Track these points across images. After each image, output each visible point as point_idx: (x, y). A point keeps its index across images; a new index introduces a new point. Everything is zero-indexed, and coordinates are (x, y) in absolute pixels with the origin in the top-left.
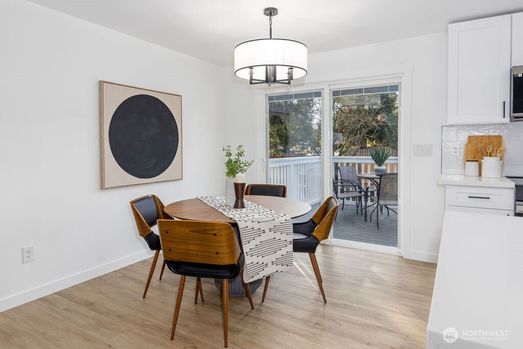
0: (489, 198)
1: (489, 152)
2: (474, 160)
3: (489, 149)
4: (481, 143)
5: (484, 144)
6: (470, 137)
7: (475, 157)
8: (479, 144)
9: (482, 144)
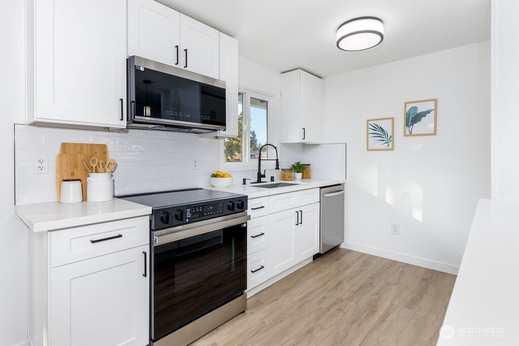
0: (120, 236)
1: (94, 166)
2: (72, 178)
3: (94, 161)
4: (80, 153)
5: (85, 155)
6: (64, 146)
7: (73, 174)
8: (79, 155)
9: (82, 155)
